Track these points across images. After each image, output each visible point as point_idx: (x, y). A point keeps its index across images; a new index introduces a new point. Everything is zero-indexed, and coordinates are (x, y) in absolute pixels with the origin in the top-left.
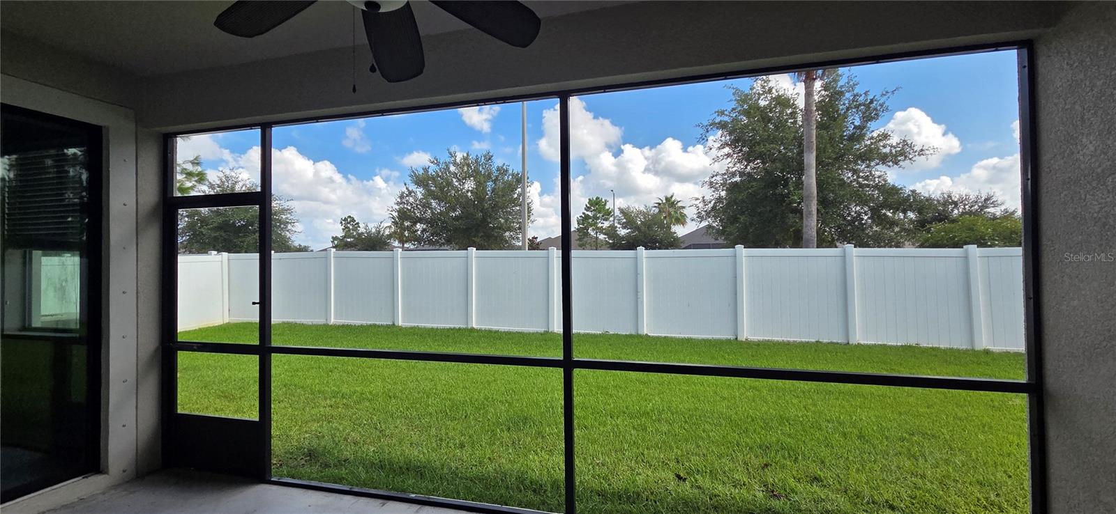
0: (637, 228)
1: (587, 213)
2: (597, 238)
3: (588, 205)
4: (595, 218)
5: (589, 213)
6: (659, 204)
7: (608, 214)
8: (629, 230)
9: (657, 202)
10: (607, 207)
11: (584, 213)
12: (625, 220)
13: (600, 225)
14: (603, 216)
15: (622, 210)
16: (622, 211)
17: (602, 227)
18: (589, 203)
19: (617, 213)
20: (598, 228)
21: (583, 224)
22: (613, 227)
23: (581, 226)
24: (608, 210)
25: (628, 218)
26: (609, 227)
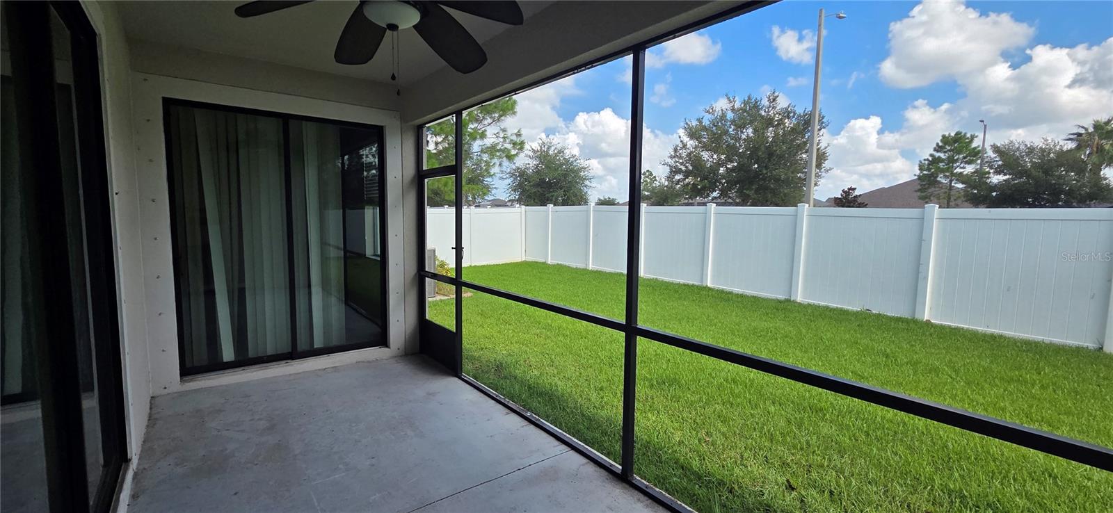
0: (1024, 173)
1: (937, 155)
2: (951, 187)
3: (940, 144)
4: (951, 161)
5: (942, 155)
6: (1080, 135)
7: (975, 154)
8: (1008, 177)
9: (1075, 131)
10: (974, 145)
11: (931, 155)
12: (1000, 163)
13: (958, 170)
14: (964, 158)
15: (998, 147)
16: (996, 149)
17: (961, 173)
18: (941, 141)
19: (990, 154)
20: (953, 174)
21: (929, 169)
22: (981, 174)
23: (925, 172)
24: (975, 148)
25: (1009, 159)
26: (974, 172)
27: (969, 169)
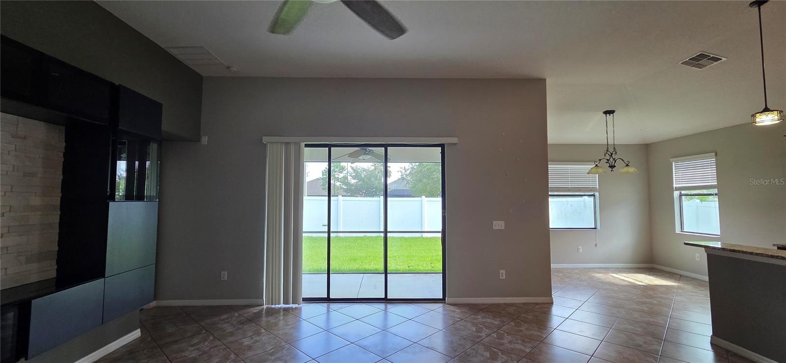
0: (362, 179)
8: (357, 180)
12: (354, 174)
13: (337, 176)
25: (357, 173)
26: (343, 177)
27: (341, 175)
